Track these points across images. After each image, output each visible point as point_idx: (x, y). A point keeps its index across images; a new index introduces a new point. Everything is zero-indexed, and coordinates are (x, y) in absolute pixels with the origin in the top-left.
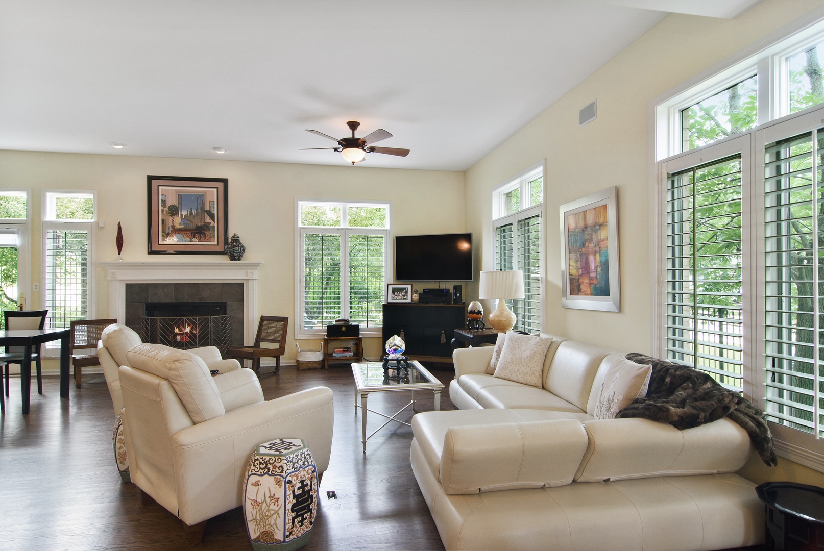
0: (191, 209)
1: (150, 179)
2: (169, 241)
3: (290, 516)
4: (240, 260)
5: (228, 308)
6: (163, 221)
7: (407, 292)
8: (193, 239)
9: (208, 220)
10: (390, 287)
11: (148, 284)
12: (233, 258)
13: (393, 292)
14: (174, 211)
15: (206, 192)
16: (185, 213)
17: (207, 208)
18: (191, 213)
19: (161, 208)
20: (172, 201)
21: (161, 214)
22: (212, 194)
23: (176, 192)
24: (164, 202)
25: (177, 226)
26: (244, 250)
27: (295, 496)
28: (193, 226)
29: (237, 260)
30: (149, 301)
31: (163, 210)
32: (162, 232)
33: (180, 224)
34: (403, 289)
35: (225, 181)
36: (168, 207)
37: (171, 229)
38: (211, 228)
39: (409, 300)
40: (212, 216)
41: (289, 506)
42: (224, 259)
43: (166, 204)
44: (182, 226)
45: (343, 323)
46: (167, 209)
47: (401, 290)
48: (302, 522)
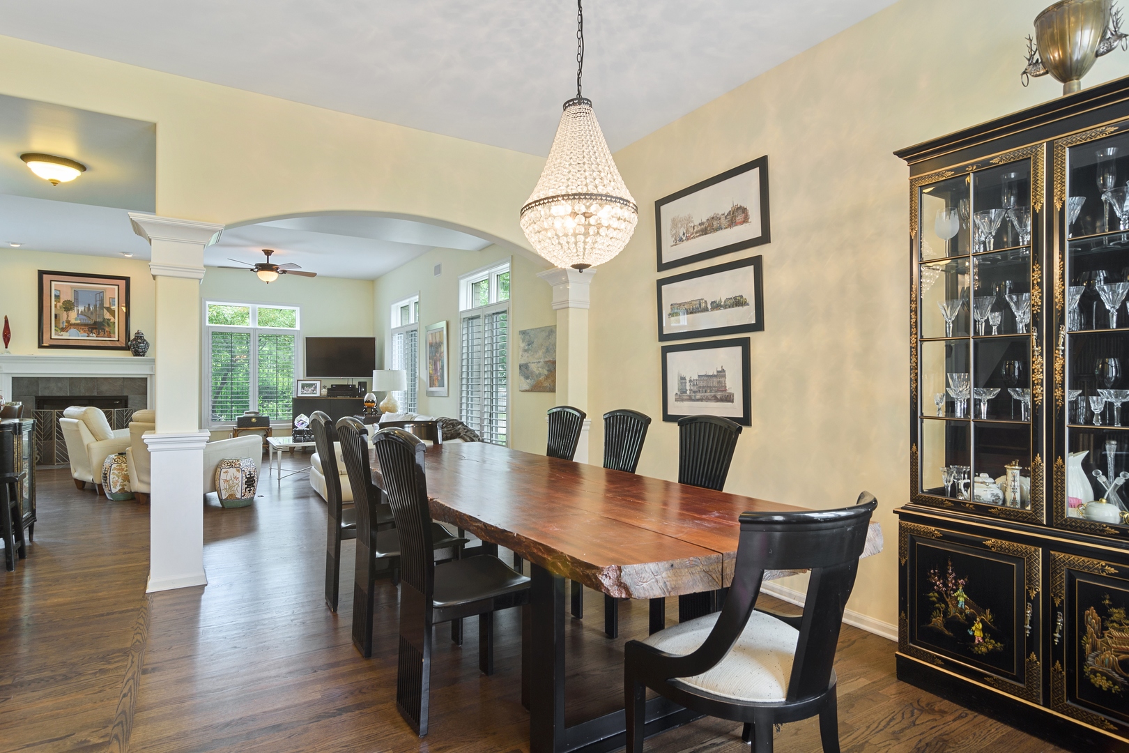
0: (89, 305)
1: (41, 273)
2: (65, 335)
3: (245, 486)
4: (144, 355)
5: (130, 402)
6: (56, 316)
7: (316, 388)
8: (91, 335)
9: (107, 315)
10: (300, 383)
11: (38, 378)
12: (137, 354)
13: (303, 387)
14: (68, 306)
15: (105, 289)
16: (81, 308)
17: (106, 305)
18: (89, 309)
19: (53, 303)
20: (67, 296)
21: (53, 307)
22: (112, 292)
23: (72, 287)
24: (57, 297)
25: (73, 321)
26: (148, 346)
27: (246, 478)
28: (91, 322)
29: (141, 356)
30: (40, 395)
31: (56, 306)
32: (56, 326)
33: (76, 319)
34: (312, 385)
35: (127, 280)
36: (62, 301)
37: (65, 324)
38: (111, 325)
39: (318, 395)
40: (112, 312)
41: (244, 482)
42: (127, 355)
43: (59, 299)
44: (79, 322)
45: (253, 415)
46: (61, 304)
47: (311, 385)
48: (250, 490)
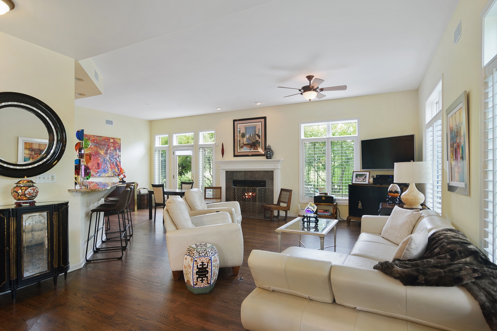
0: (250, 134)
1: (234, 121)
2: (242, 150)
4: (271, 158)
5: (267, 184)
6: (239, 140)
7: (366, 177)
8: (251, 149)
9: (257, 139)
10: (355, 174)
11: (233, 171)
12: (267, 158)
13: (356, 177)
14: (243, 136)
15: (256, 125)
16: (248, 136)
17: (257, 133)
18: (250, 135)
19: (238, 135)
20: (243, 131)
21: (238, 138)
22: (259, 125)
23: (244, 126)
24: (239, 131)
25: (245, 143)
26: (273, 153)
28: (251, 142)
29: (269, 159)
30: (234, 179)
31: (239, 136)
32: (239, 146)
33: (246, 142)
34: (363, 175)
35: (265, 118)
36: (241, 134)
37: (242, 144)
38: (259, 143)
39: (367, 182)
40: (259, 136)
42: (264, 158)
43: (240, 132)
44: (247, 143)
45: (323, 195)
46: (241, 135)
47: (362, 175)
